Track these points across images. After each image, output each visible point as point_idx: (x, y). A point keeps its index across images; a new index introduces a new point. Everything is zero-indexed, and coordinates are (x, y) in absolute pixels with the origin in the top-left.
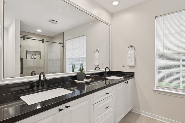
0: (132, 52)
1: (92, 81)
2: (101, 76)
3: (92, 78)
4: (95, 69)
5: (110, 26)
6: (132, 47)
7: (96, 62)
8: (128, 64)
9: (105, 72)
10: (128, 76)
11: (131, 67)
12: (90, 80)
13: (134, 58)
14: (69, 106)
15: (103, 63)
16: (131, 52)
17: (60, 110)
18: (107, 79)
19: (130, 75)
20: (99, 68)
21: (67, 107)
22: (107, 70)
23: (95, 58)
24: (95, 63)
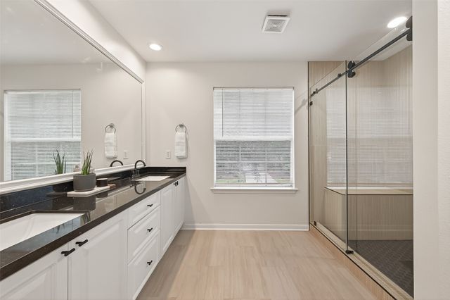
0: (183, 134)
1: (112, 189)
2: (125, 178)
3: (110, 182)
4: (111, 166)
5: (143, 83)
6: (181, 126)
7: (108, 151)
8: (177, 154)
9: (135, 170)
10: (177, 173)
11: (181, 158)
12: (108, 187)
13: (185, 144)
14: (86, 241)
15: (125, 153)
16: (180, 134)
17: (66, 253)
18: (138, 183)
19: (180, 172)
20: (121, 163)
21: (80, 244)
22: (140, 166)
23: (106, 142)
24: (106, 152)
